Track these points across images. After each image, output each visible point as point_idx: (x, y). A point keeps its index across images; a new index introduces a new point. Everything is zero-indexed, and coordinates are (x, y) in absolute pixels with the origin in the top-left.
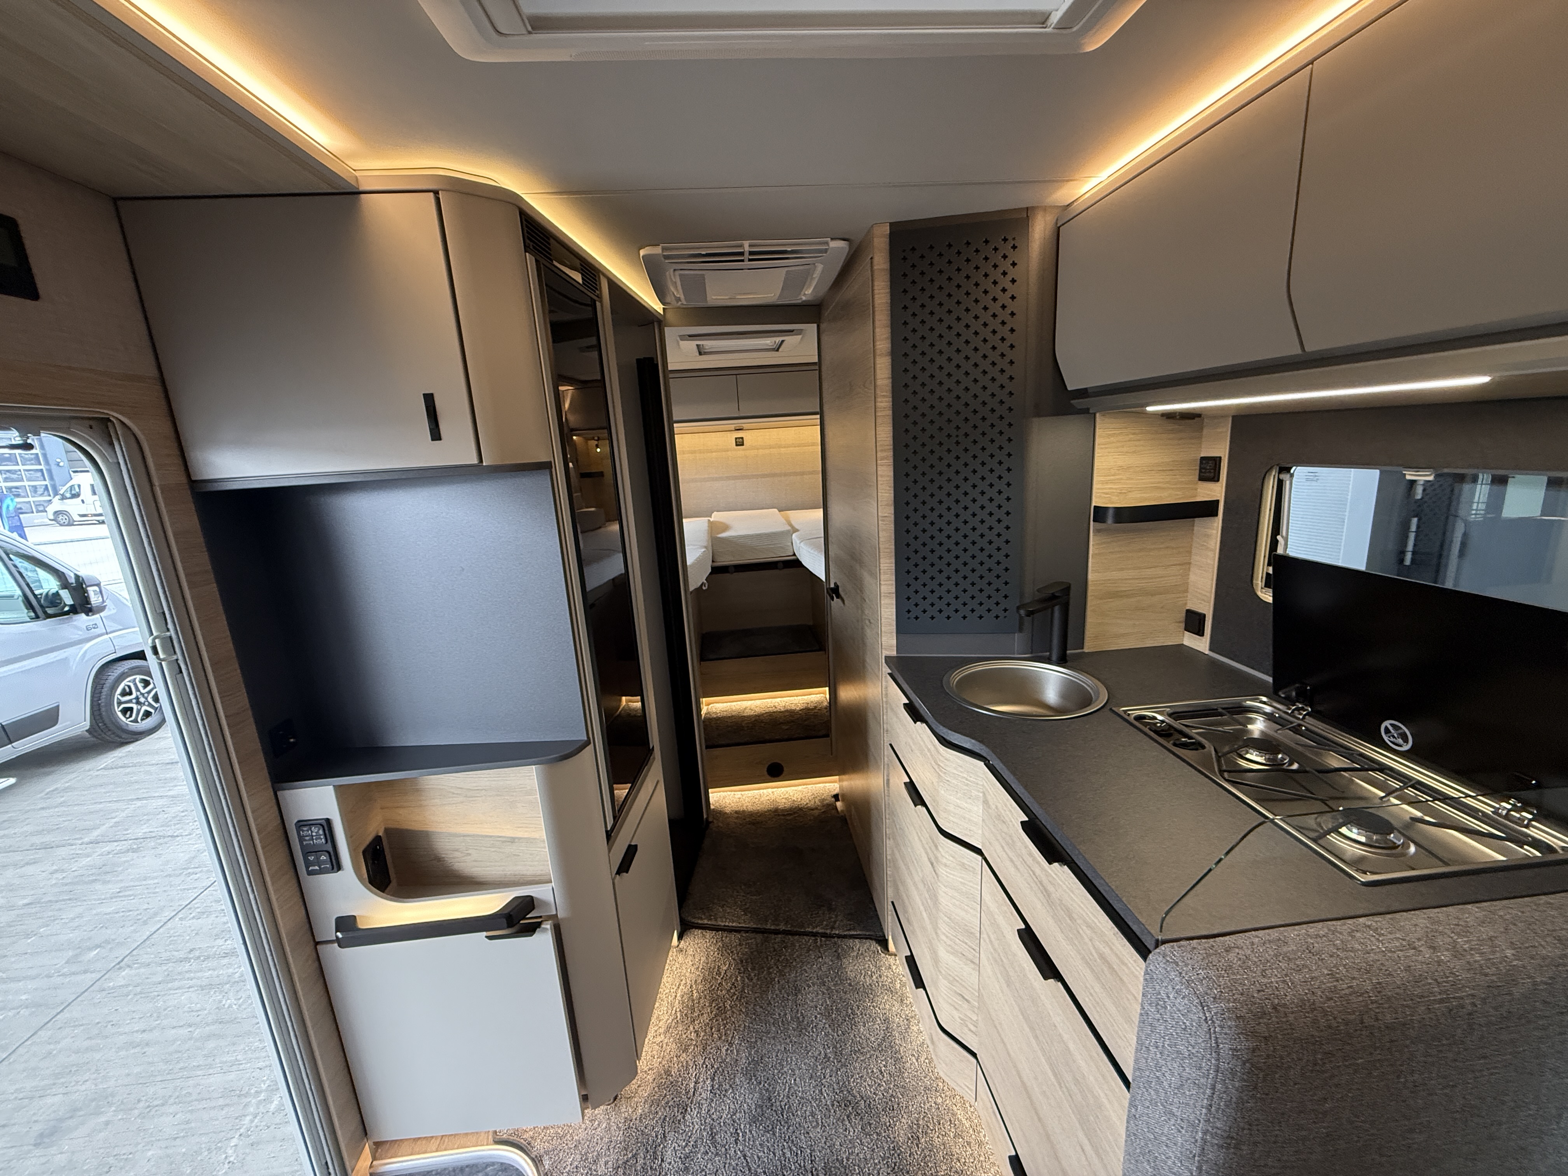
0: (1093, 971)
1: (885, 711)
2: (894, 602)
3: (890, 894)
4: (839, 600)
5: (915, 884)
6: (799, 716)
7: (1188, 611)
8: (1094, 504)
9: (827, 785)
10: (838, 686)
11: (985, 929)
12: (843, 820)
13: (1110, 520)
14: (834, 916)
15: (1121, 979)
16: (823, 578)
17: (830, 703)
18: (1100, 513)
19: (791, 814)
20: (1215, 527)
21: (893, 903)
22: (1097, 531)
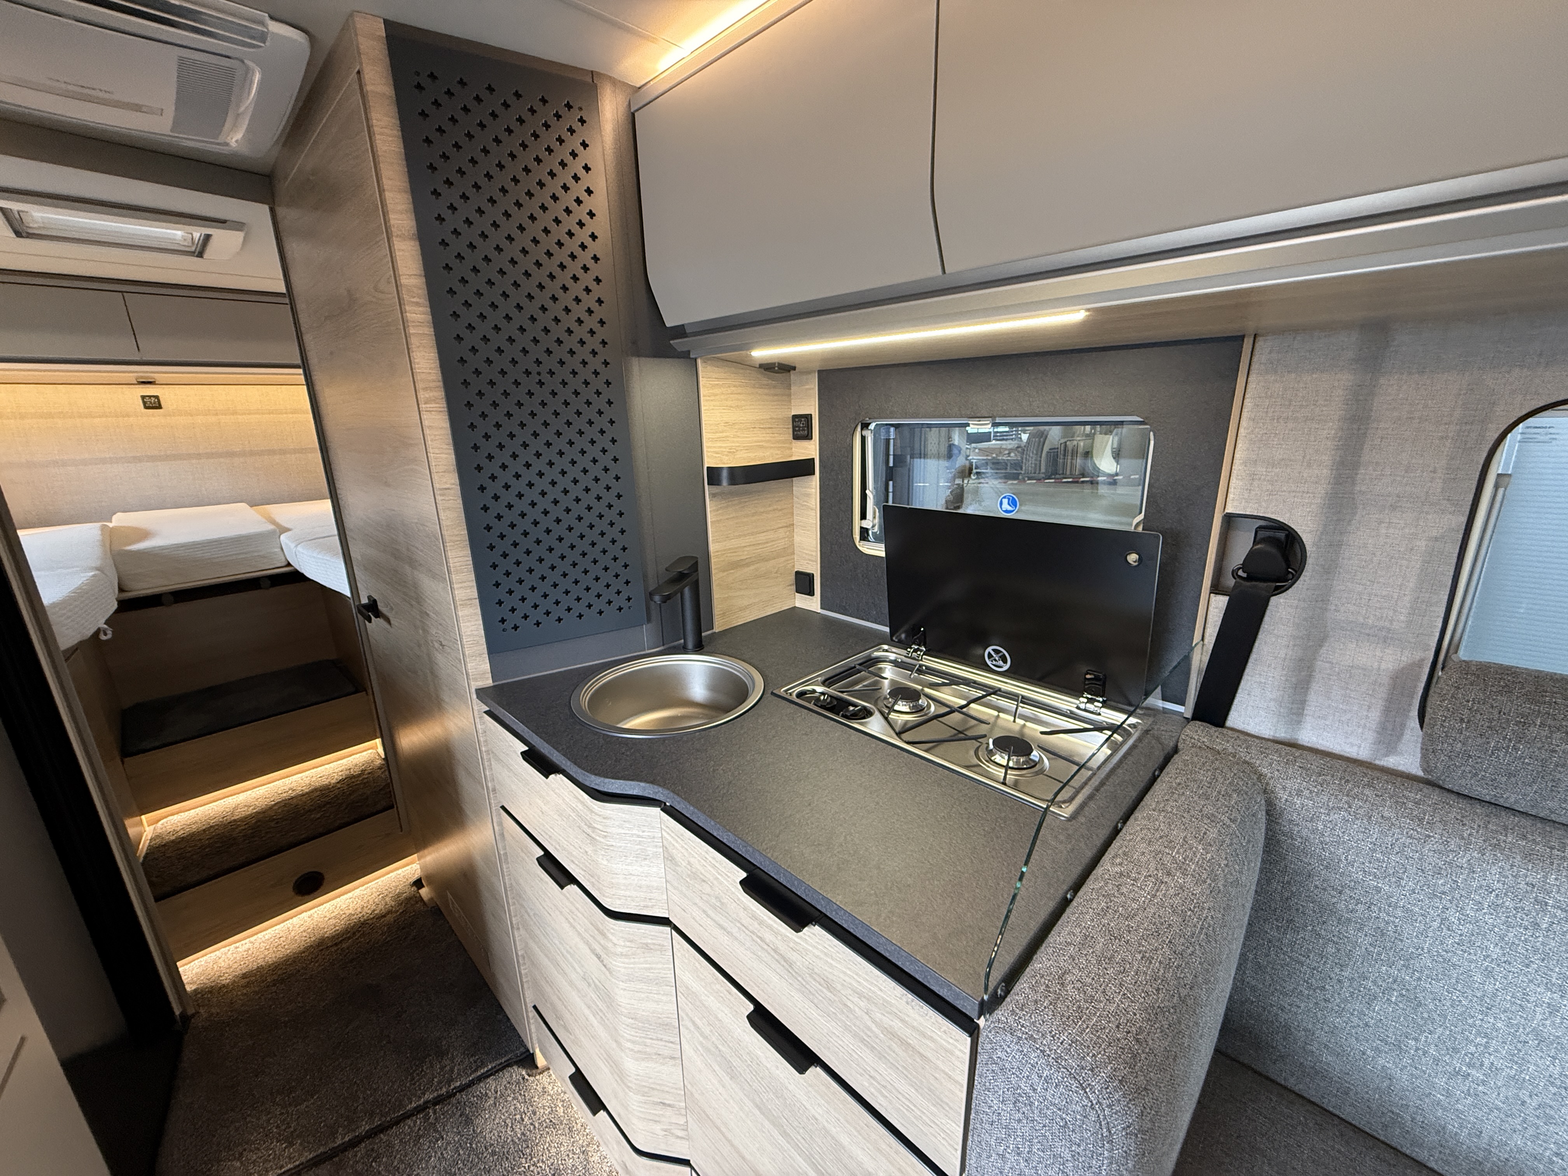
0: (873, 1049)
1: (486, 764)
2: (479, 611)
3: (530, 998)
4: (380, 621)
5: (571, 983)
6: (337, 792)
7: (797, 573)
8: (706, 465)
9: (400, 871)
10: (396, 736)
11: (687, 1015)
12: (435, 911)
13: (725, 482)
14: (448, 1062)
15: (922, 1056)
16: (347, 592)
17: (386, 759)
18: (714, 475)
19: (349, 938)
20: (813, 485)
21: (535, 1007)
22: (713, 496)
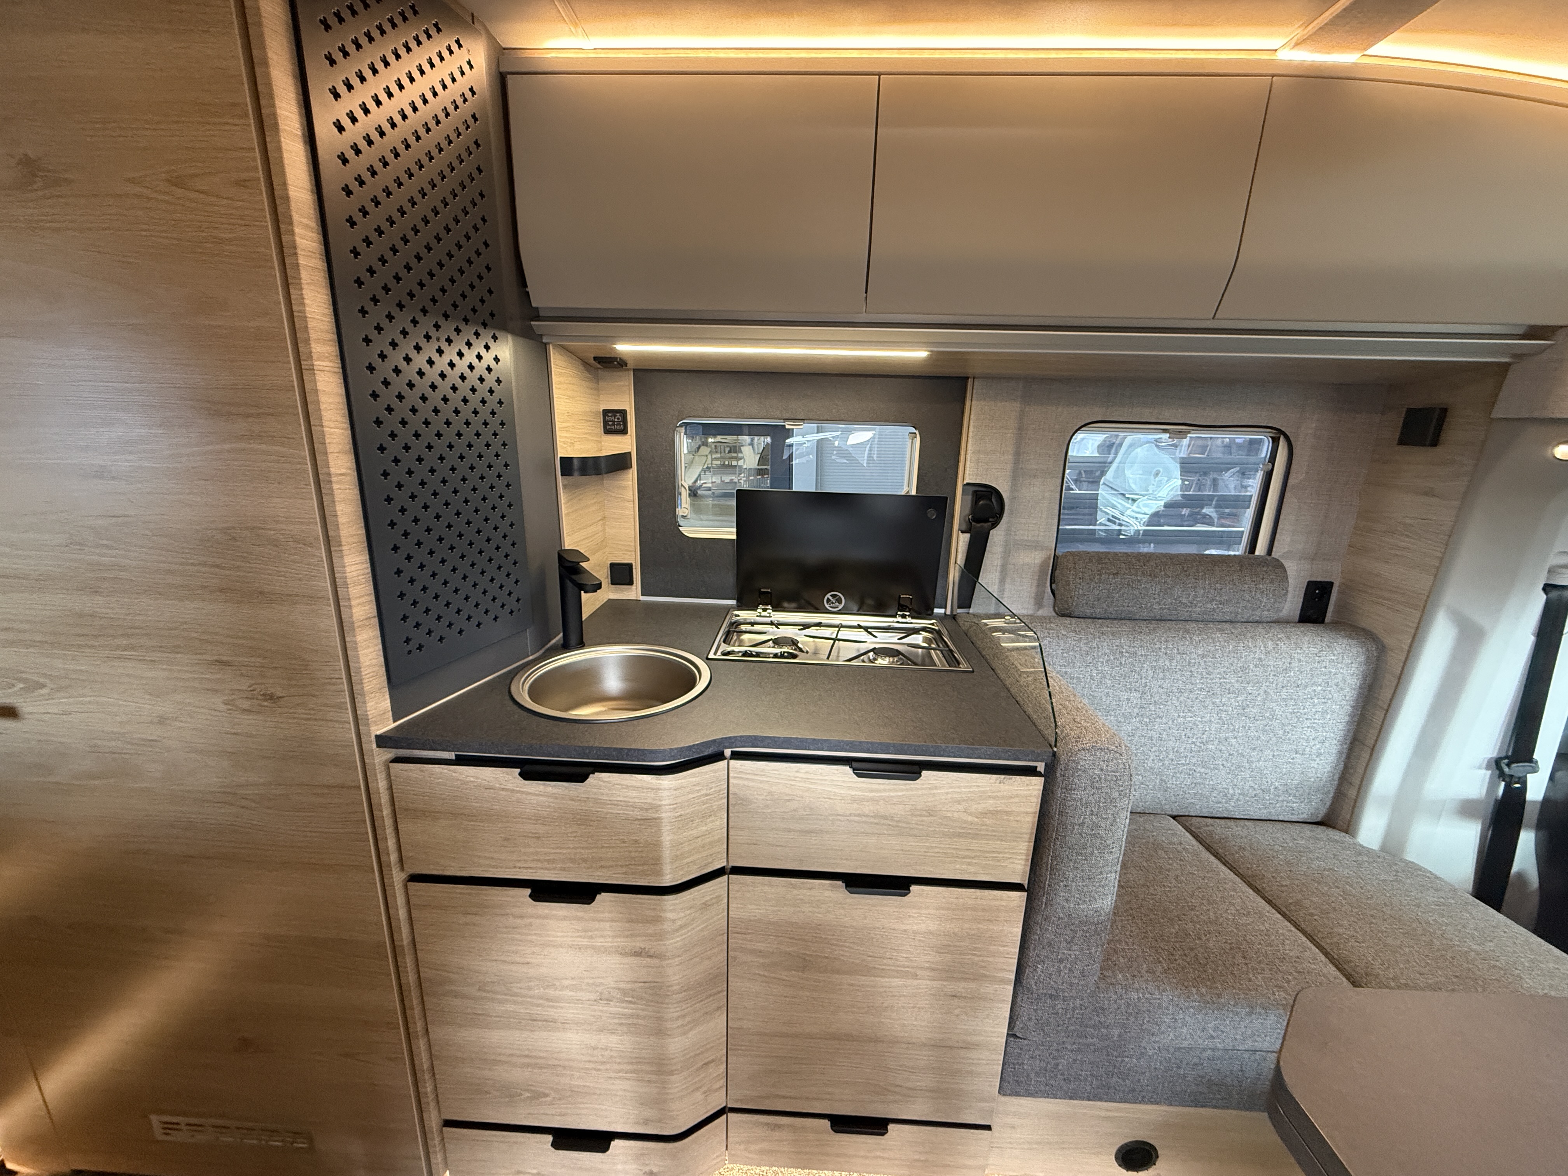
2: (377, 634)
7: (615, 566)
8: (559, 454)
13: (578, 471)
18: (567, 464)
20: (630, 479)
22: (565, 486)
